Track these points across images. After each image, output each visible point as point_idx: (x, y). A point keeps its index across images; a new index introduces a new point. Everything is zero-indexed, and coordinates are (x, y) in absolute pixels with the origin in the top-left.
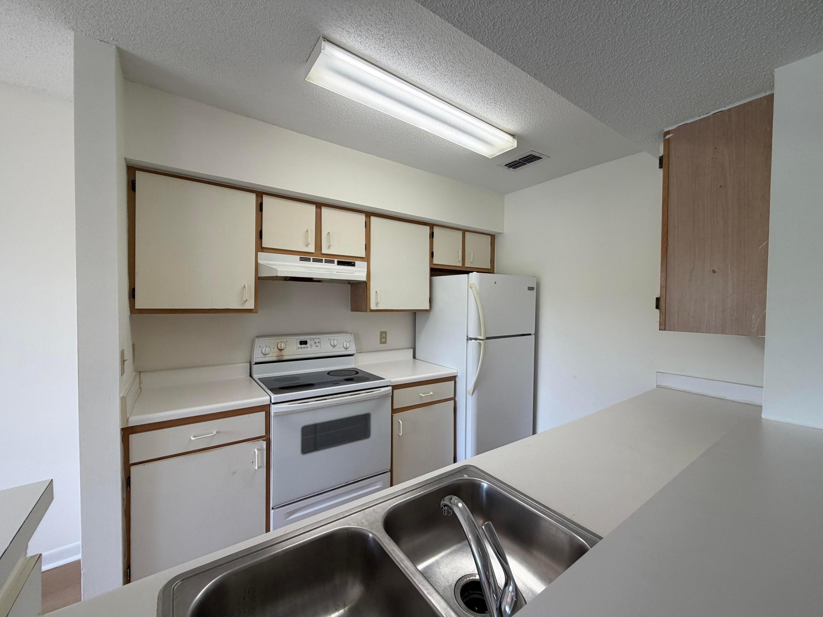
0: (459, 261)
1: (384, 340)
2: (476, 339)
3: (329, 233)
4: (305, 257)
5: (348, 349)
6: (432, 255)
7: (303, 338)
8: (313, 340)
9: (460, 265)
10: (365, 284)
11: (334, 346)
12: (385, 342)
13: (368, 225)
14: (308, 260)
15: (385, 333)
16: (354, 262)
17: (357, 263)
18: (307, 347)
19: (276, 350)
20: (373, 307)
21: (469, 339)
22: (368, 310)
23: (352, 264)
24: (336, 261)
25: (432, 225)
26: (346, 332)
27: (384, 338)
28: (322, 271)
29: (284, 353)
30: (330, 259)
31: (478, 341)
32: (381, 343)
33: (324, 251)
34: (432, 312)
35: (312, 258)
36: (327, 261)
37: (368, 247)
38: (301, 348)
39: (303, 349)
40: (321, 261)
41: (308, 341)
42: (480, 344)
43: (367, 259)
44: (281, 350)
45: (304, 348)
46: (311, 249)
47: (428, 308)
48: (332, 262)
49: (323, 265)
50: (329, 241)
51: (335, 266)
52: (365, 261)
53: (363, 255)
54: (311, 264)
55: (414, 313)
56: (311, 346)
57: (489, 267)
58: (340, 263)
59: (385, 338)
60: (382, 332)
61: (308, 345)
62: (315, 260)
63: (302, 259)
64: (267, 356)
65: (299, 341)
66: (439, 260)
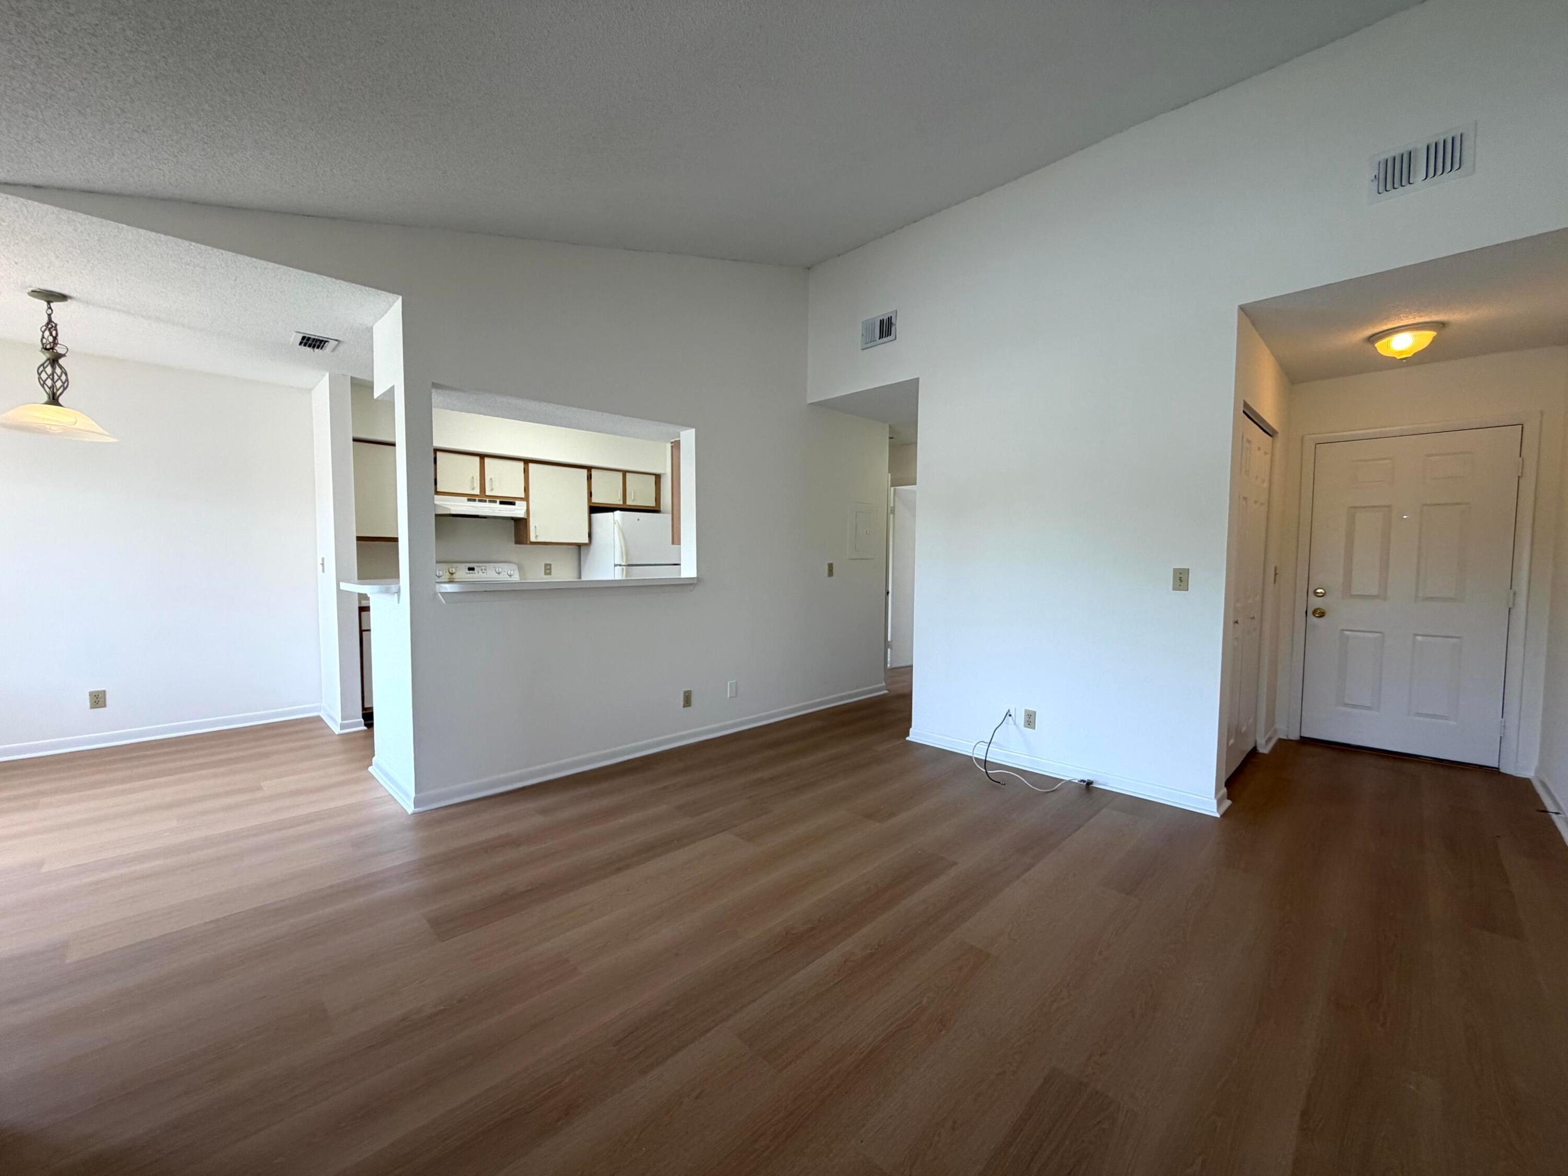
0: (619, 500)
1: (548, 571)
2: (620, 565)
3: (491, 479)
4: (471, 498)
5: (513, 577)
6: (590, 494)
7: (471, 565)
8: (480, 567)
9: (621, 503)
10: (525, 521)
11: (499, 573)
12: (550, 574)
13: (526, 471)
14: (474, 500)
15: (550, 565)
16: (515, 502)
17: (517, 502)
18: (475, 573)
19: (448, 573)
20: (533, 539)
21: (615, 565)
22: (528, 542)
23: (513, 504)
24: (498, 501)
25: (589, 469)
26: (510, 562)
27: (548, 569)
28: (487, 510)
29: (454, 576)
30: (493, 499)
31: (622, 567)
32: (546, 574)
33: (488, 493)
34: (592, 547)
35: (488, 500)
36: (490, 501)
37: (526, 490)
38: (470, 573)
39: (471, 575)
40: (485, 501)
41: (476, 568)
42: (623, 569)
43: (526, 499)
44: (452, 574)
45: (472, 573)
46: (477, 492)
47: (586, 540)
48: (495, 502)
49: (487, 505)
50: (491, 485)
51: (497, 505)
52: (525, 501)
53: (523, 495)
54: (477, 504)
55: (579, 546)
56: (478, 572)
57: (652, 504)
58: (501, 503)
59: (550, 569)
60: (546, 565)
61: (476, 571)
62: (480, 501)
63: (469, 500)
64: (441, 578)
65: (467, 567)
66: (597, 499)
